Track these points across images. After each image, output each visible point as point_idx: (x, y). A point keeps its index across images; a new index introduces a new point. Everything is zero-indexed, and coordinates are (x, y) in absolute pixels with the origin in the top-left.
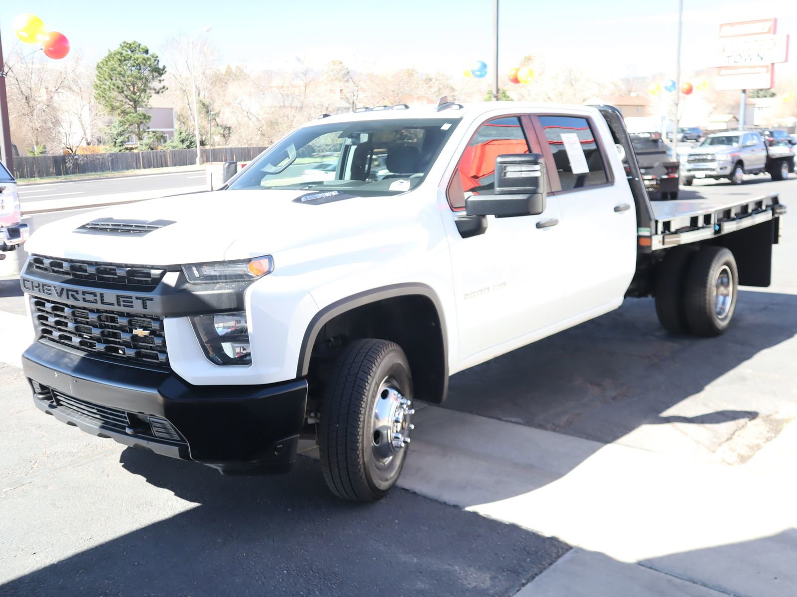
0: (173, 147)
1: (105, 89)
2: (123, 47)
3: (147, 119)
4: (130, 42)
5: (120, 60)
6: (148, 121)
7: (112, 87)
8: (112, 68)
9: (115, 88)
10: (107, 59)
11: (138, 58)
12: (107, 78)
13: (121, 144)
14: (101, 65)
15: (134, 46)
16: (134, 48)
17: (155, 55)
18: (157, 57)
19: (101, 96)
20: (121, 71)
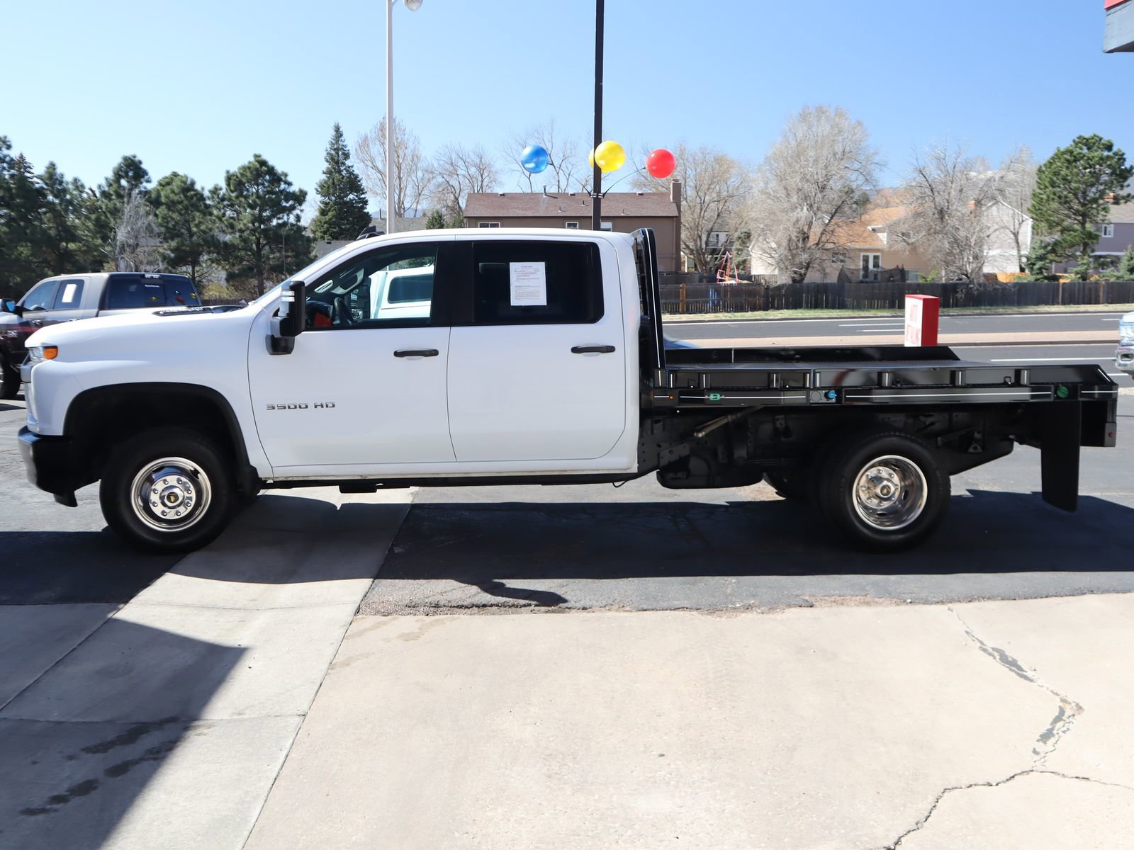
0: (1118, 278)
1: (1042, 199)
2: (1077, 144)
3: (1093, 239)
4: (1087, 136)
5: (1068, 160)
6: (1095, 241)
7: (1052, 196)
8: (1055, 172)
9: (1056, 197)
10: (1052, 161)
11: (1093, 157)
12: (1047, 185)
13: (1038, 271)
14: (1044, 169)
15: (1093, 141)
16: (1092, 144)
17: (1120, 151)
18: (1123, 154)
19: (1037, 208)
20: (1067, 175)
